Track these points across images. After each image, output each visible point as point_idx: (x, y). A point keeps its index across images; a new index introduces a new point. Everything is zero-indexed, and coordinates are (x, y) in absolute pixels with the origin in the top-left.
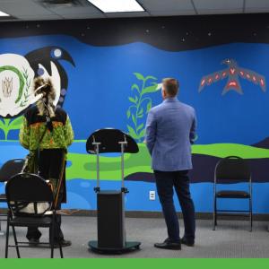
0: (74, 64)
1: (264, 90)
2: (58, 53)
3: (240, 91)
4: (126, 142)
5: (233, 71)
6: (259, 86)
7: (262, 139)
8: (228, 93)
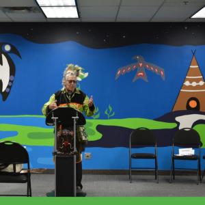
0: (20, 57)
1: (164, 79)
2: (8, 48)
3: (146, 79)
4: (77, 117)
5: (141, 65)
6: (160, 76)
7: (161, 115)
8: (137, 80)
